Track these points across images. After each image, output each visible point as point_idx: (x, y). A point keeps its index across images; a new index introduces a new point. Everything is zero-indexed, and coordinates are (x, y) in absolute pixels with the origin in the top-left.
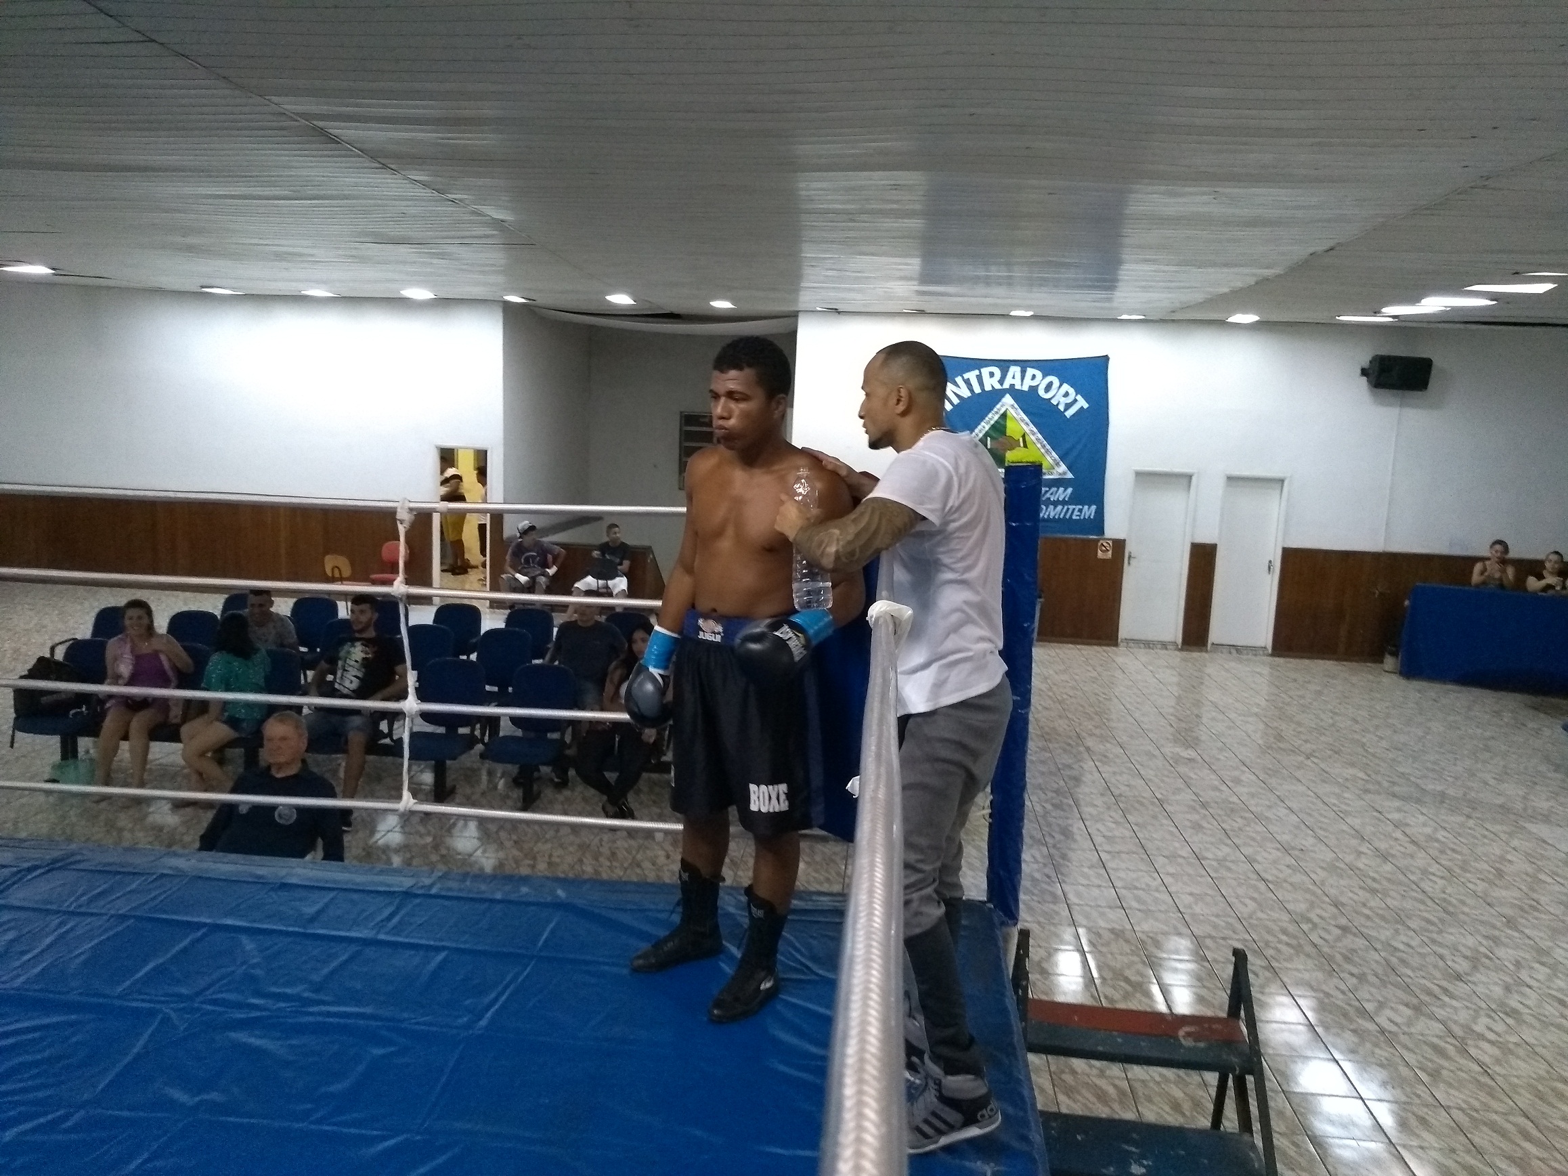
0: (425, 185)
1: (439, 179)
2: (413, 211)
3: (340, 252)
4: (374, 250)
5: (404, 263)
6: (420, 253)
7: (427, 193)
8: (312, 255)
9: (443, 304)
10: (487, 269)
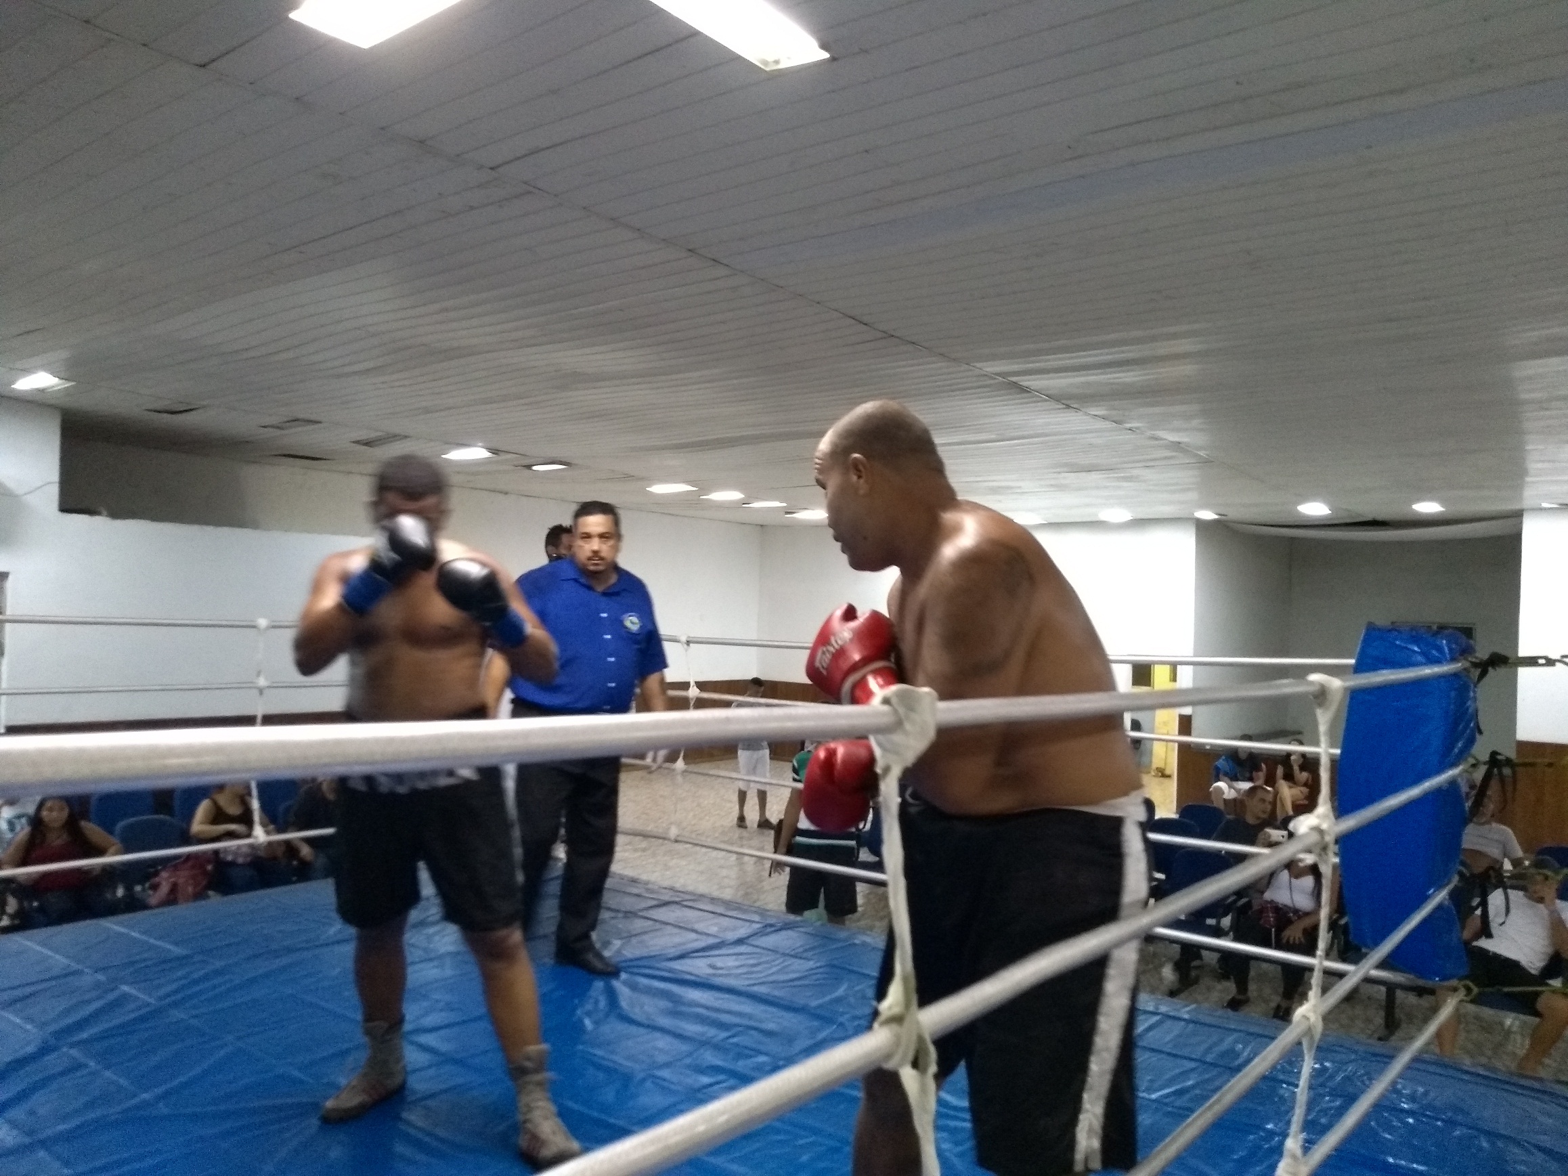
0: (1104, 418)
1: (1114, 412)
2: (1099, 441)
3: (1042, 483)
4: (1071, 478)
5: (1097, 488)
6: (1108, 478)
7: (1107, 425)
8: (1020, 487)
9: (1139, 523)
10: (1173, 488)
